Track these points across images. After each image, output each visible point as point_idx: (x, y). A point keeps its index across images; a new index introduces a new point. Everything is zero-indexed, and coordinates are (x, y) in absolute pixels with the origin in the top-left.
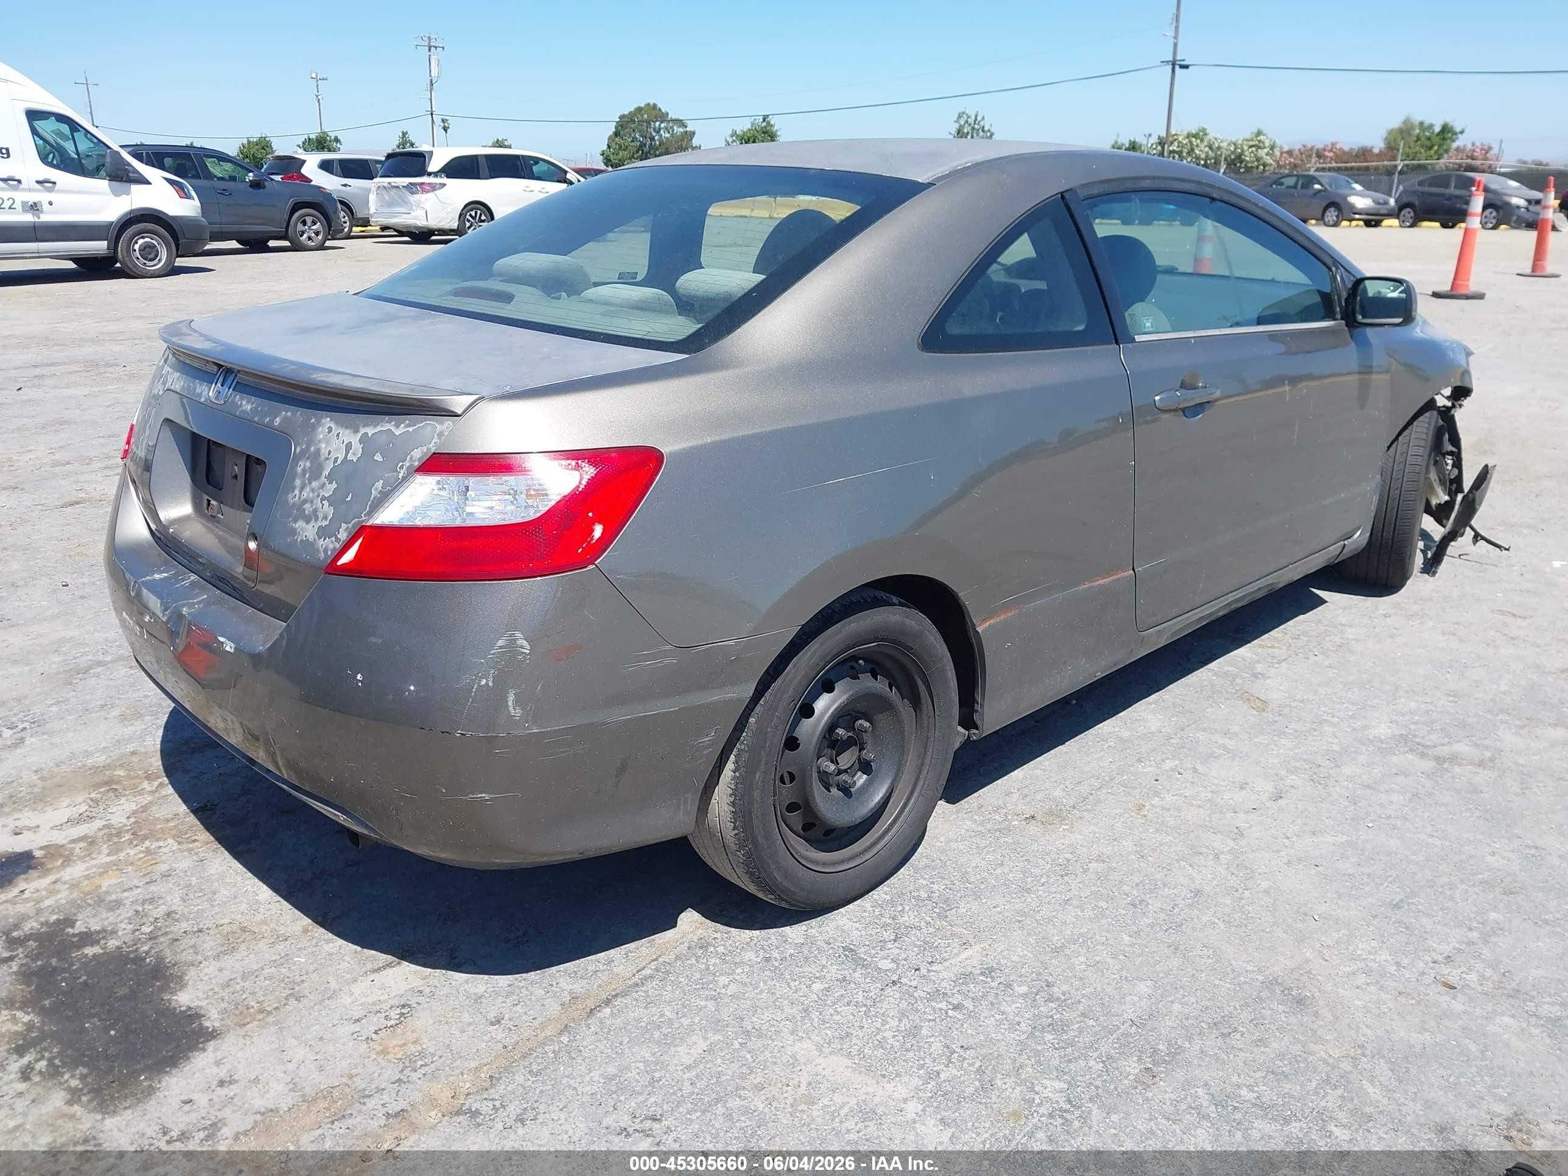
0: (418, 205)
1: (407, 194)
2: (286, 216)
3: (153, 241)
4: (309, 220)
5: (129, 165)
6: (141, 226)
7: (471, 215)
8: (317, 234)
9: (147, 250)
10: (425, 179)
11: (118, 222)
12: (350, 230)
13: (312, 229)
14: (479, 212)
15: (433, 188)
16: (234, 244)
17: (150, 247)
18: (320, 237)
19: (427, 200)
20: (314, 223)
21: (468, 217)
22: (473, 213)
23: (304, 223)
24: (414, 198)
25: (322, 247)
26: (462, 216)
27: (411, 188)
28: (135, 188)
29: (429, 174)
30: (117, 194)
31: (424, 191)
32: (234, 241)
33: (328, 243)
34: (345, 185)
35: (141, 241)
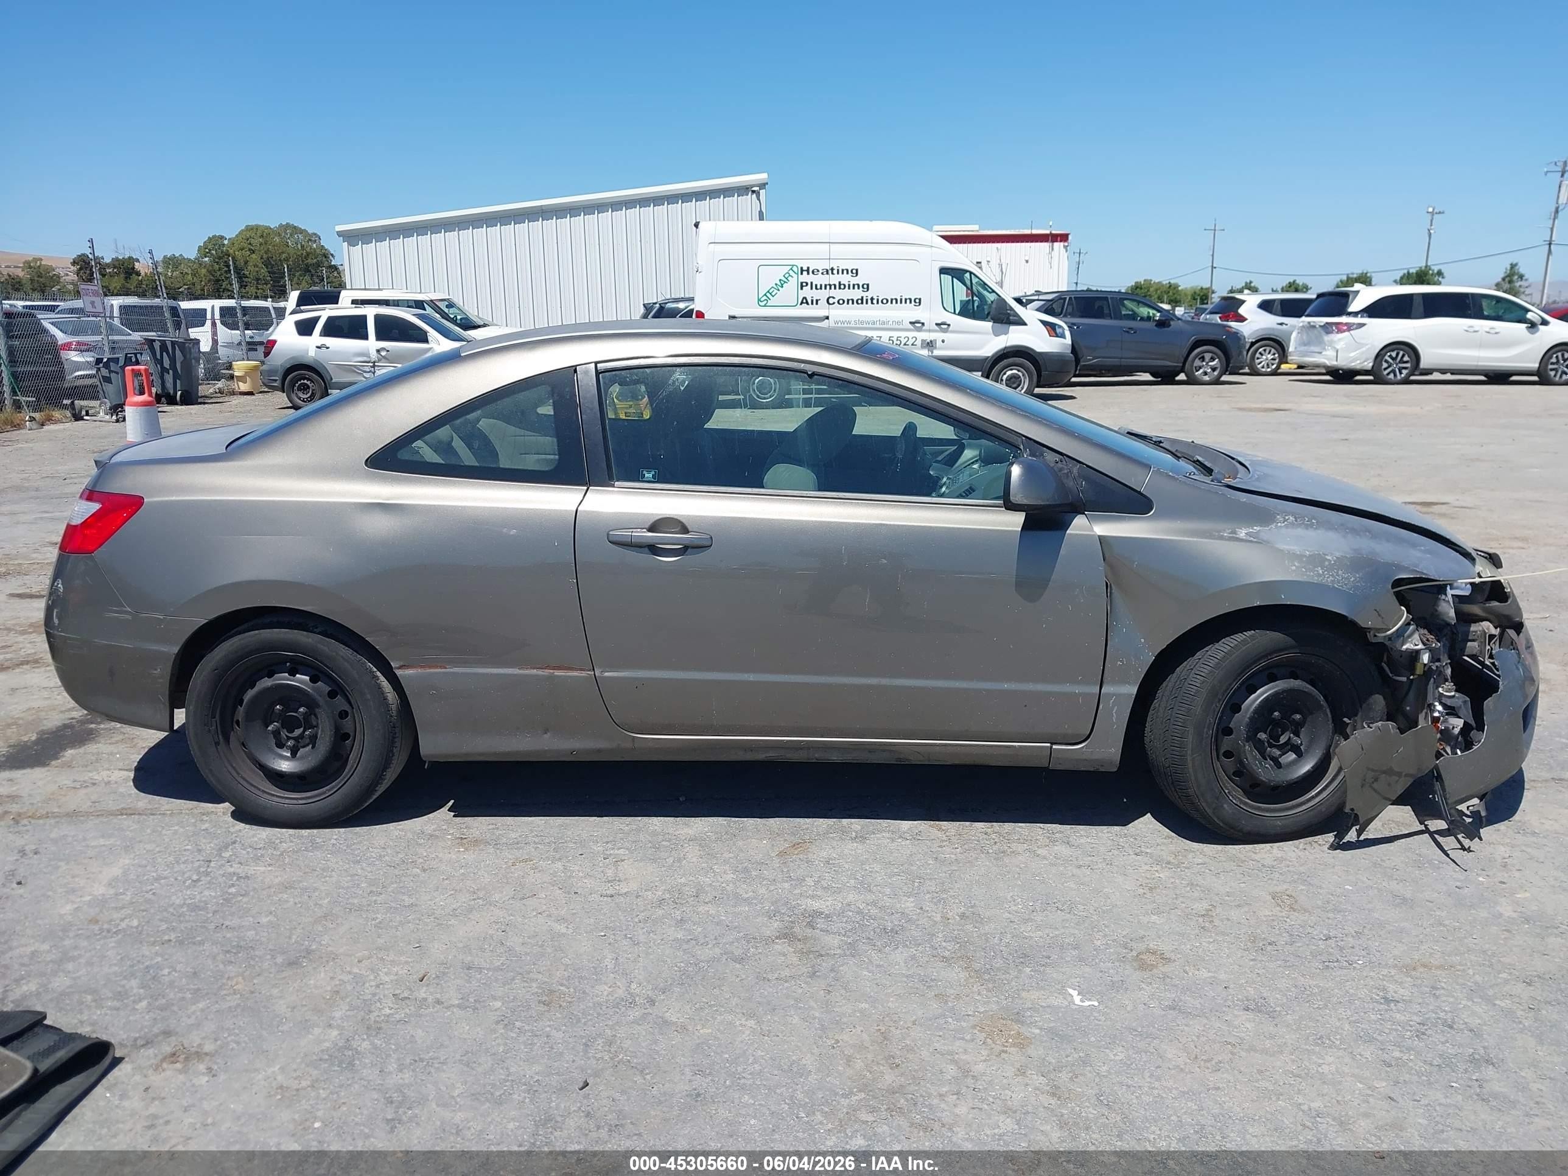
0: (1331, 343)
1: (1323, 333)
2: (1185, 351)
3: (1020, 374)
4: (1208, 356)
5: (1012, 309)
6: (1011, 360)
7: (1390, 356)
8: (1214, 369)
9: (1013, 380)
10: (1344, 319)
11: (993, 356)
12: (1278, 367)
13: (1208, 365)
14: (1401, 353)
15: (1350, 327)
16: (1147, 377)
17: (1015, 377)
18: (1216, 373)
19: (1341, 340)
20: (1212, 359)
21: (1387, 358)
22: (1394, 354)
23: (1203, 359)
24: (1327, 338)
25: (1217, 382)
26: (1379, 356)
27: (1327, 328)
28: (1012, 328)
29: (1349, 314)
30: (996, 334)
31: (1340, 331)
32: (1148, 374)
33: (1224, 378)
34: (1281, 324)
35: (1009, 373)
